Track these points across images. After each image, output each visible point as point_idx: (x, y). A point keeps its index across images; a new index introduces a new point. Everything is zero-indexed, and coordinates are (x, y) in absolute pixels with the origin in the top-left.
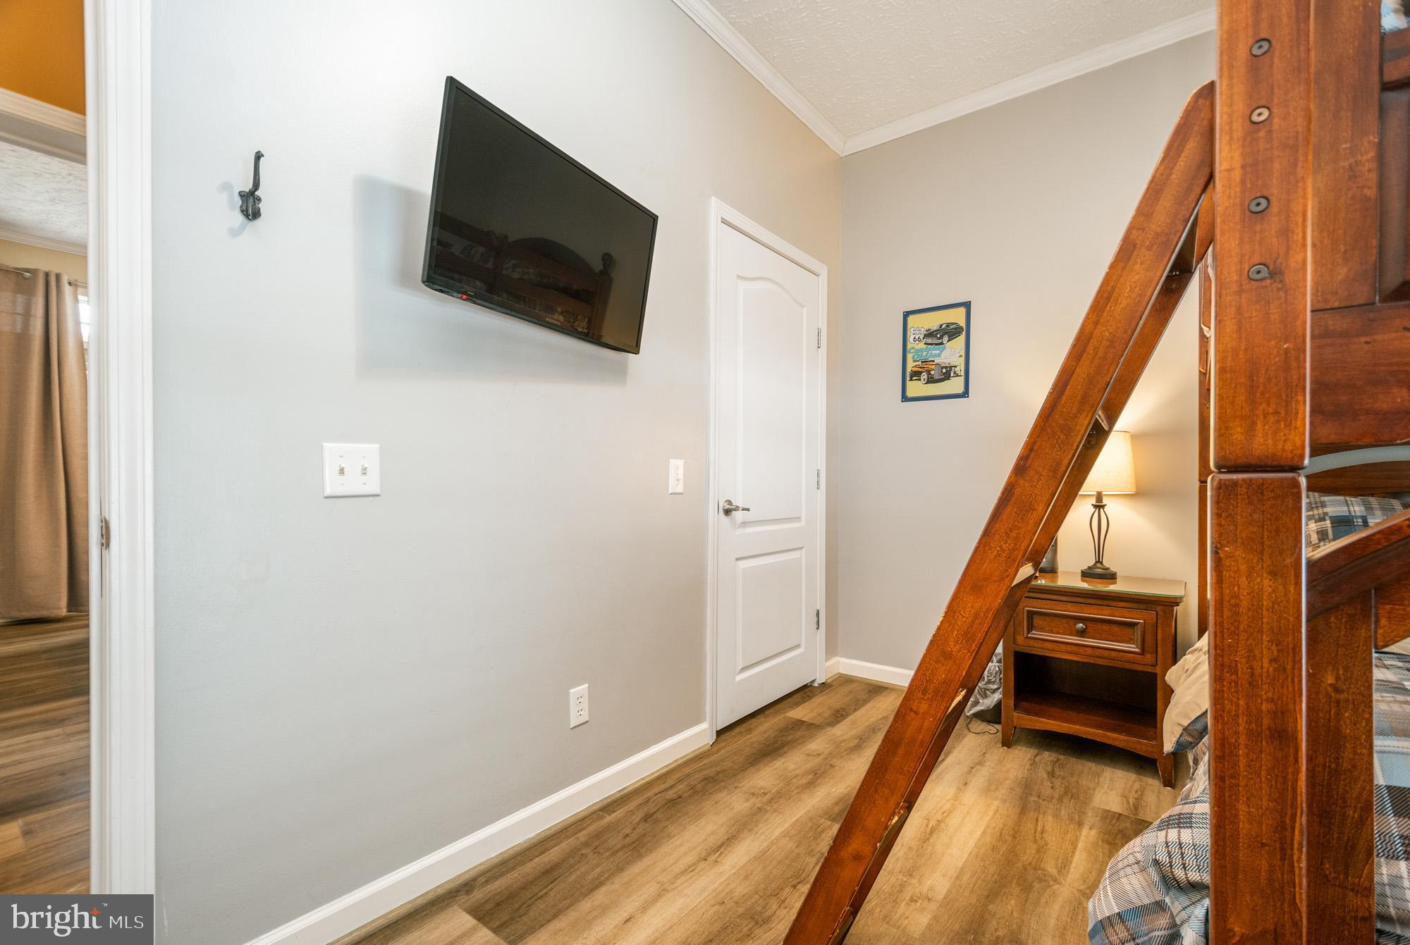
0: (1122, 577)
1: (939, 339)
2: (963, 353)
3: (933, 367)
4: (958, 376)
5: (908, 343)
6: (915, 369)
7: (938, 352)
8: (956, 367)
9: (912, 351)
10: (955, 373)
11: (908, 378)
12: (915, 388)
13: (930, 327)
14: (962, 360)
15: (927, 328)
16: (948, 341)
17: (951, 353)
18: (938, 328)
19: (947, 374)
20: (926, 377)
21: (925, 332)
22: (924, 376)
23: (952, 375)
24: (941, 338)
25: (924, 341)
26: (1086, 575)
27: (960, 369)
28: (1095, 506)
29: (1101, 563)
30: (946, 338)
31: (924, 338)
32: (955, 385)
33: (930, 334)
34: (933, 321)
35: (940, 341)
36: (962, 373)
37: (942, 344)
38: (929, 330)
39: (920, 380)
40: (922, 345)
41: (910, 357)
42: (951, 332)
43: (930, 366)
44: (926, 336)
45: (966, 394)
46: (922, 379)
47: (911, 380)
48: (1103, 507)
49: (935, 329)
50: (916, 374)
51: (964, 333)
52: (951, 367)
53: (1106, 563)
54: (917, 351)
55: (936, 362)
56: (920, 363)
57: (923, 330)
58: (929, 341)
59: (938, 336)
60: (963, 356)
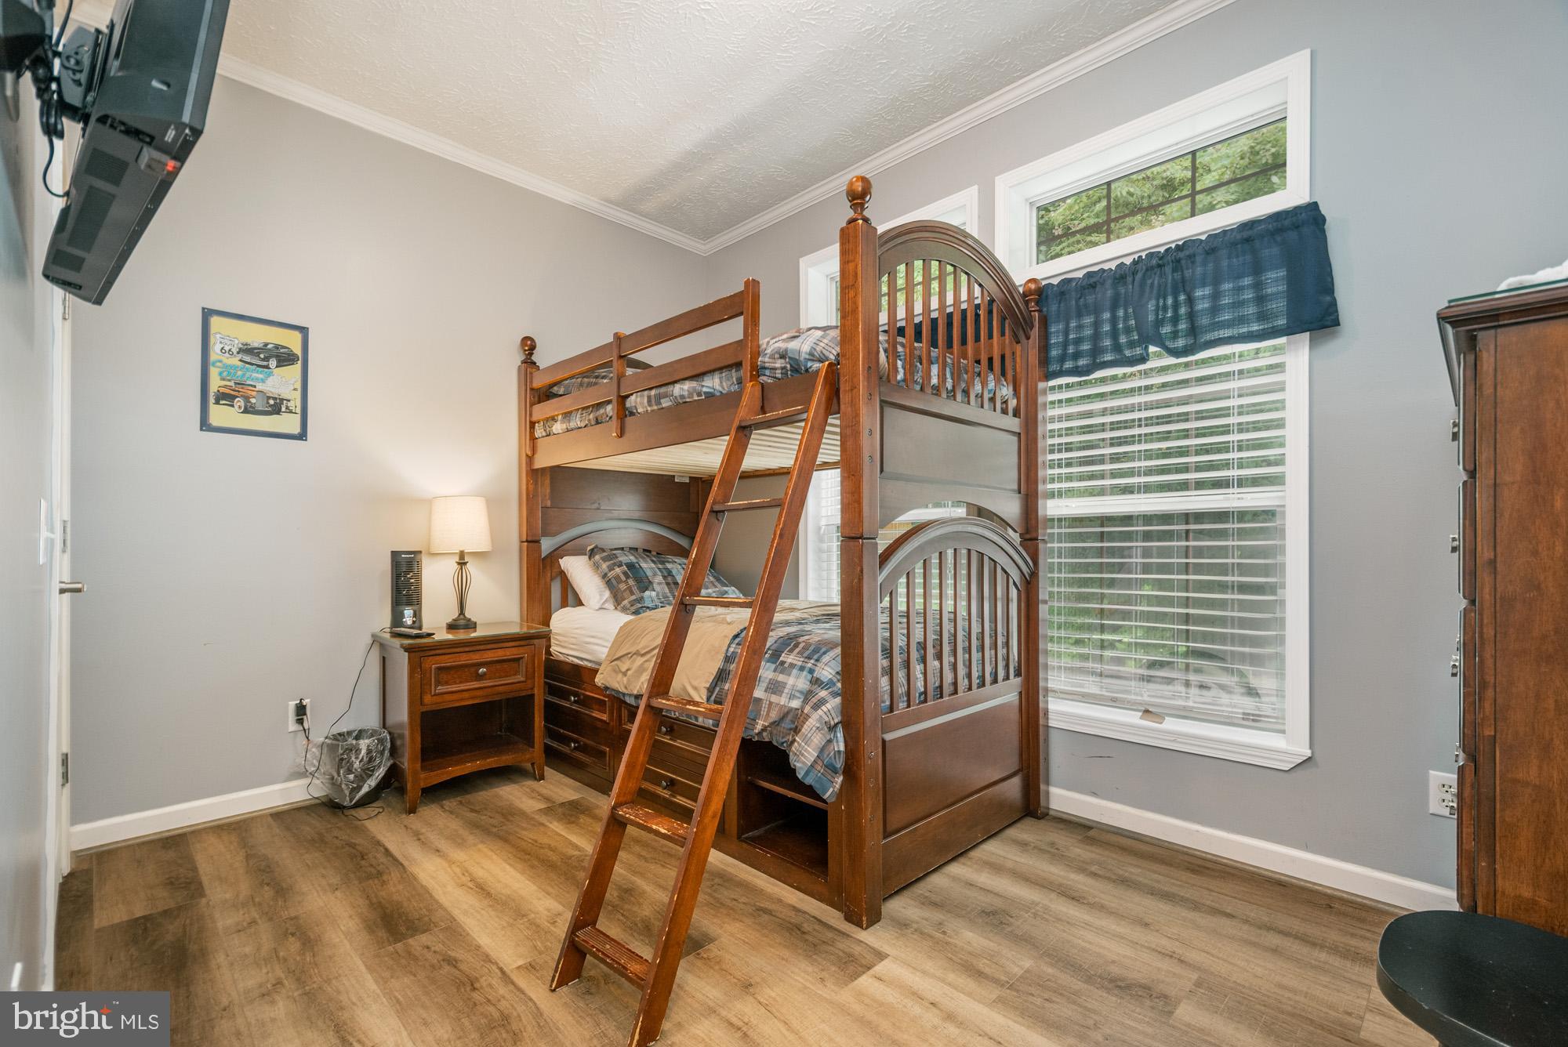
0: (481, 624)
1: (263, 360)
2: (298, 385)
3: (254, 393)
4: (291, 412)
5: (212, 353)
6: (222, 390)
7: (261, 376)
8: (289, 401)
9: (218, 364)
10: (287, 408)
11: (212, 400)
12: (220, 415)
13: (249, 341)
14: (298, 395)
15: (244, 340)
16: (277, 367)
17: (281, 382)
18: (261, 346)
19: (276, 407)
20: (242, 404)
21: (240, 346)
22: (239, 402)
23: (283, 409)
24: (266, 359)
25: (240, 356)
26: (451, 627)
27: (296, 403)
28: (459, 563)
29: (464, 615)
30: (273, 363)
31: (238, 353)
32: (288, 423)
33: (247, 350)
34: (258, 336)
35: (265, 363)
36: (298, 410)
37: (267, 367)
38: (246, 345)
39: (233, 406)
40: (235, 361)
41: (214, 373)
42: (285, 358)
43: (250, 392)
44: (240, 351)
45: (302, 436)
46: (236, 407)
47: (217, 402)
48: (465, 563)
49: (256, 345)
50: (225, 398)
51: (299, 362)
52: (282, 400)
53: (468, 615)
54: (226, 366)
55: (260, 387)
56: (232, 384)
57: (236, 342)
58: (248, 358)
59: (262, 356)
60: (299, 390)
